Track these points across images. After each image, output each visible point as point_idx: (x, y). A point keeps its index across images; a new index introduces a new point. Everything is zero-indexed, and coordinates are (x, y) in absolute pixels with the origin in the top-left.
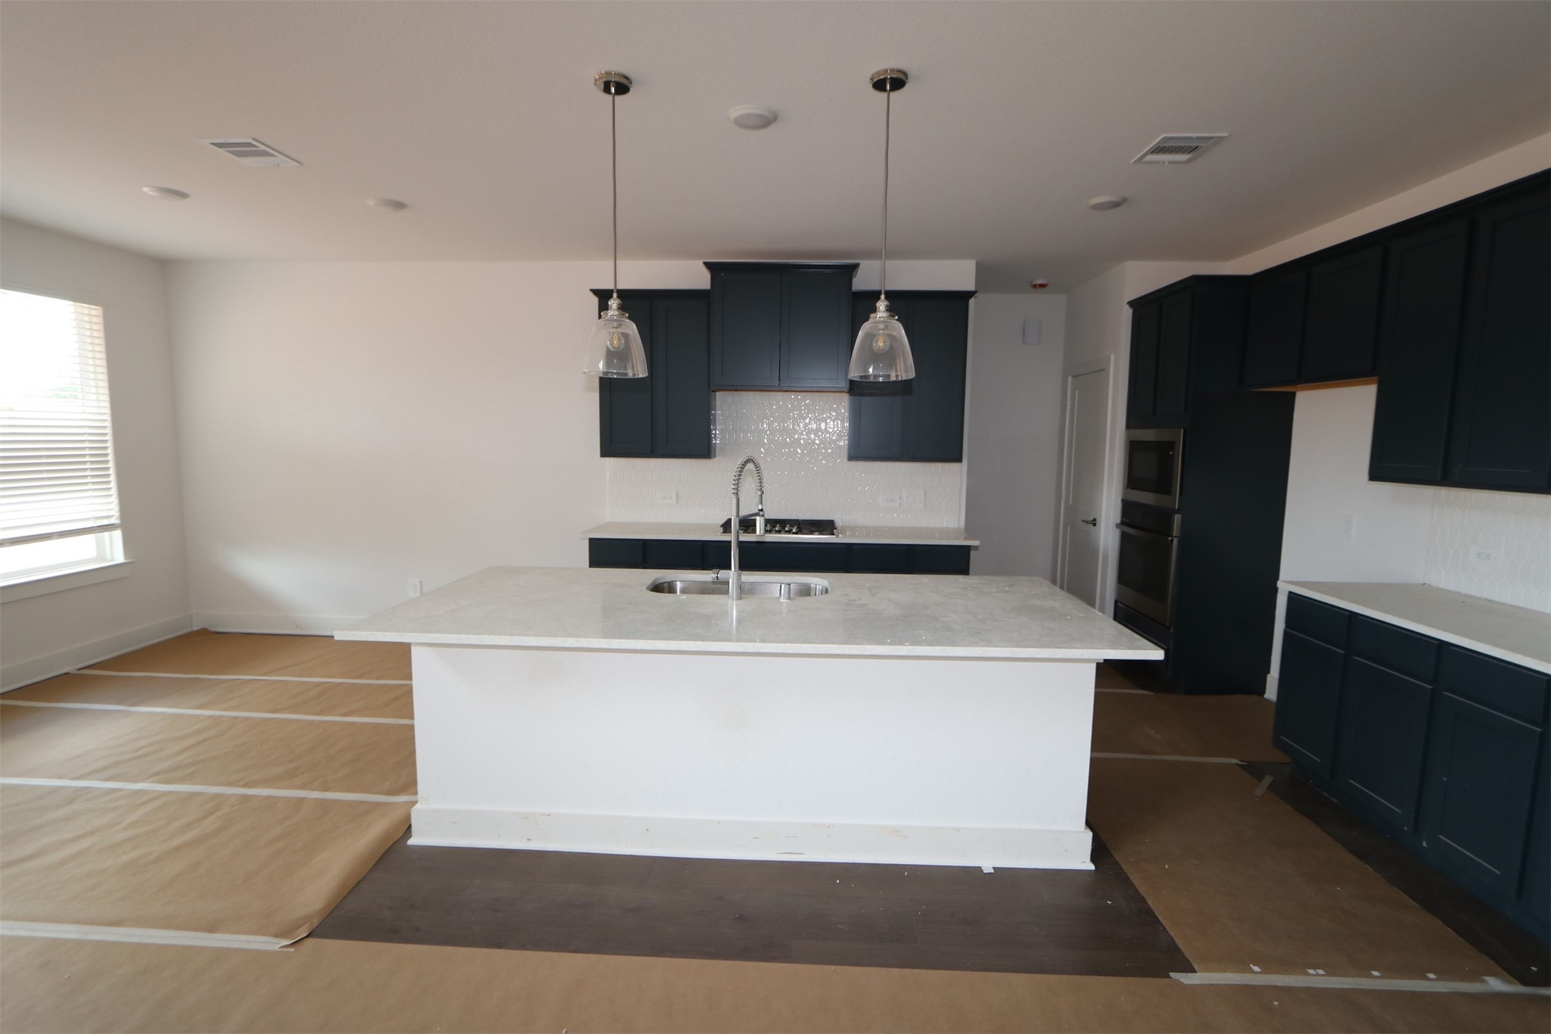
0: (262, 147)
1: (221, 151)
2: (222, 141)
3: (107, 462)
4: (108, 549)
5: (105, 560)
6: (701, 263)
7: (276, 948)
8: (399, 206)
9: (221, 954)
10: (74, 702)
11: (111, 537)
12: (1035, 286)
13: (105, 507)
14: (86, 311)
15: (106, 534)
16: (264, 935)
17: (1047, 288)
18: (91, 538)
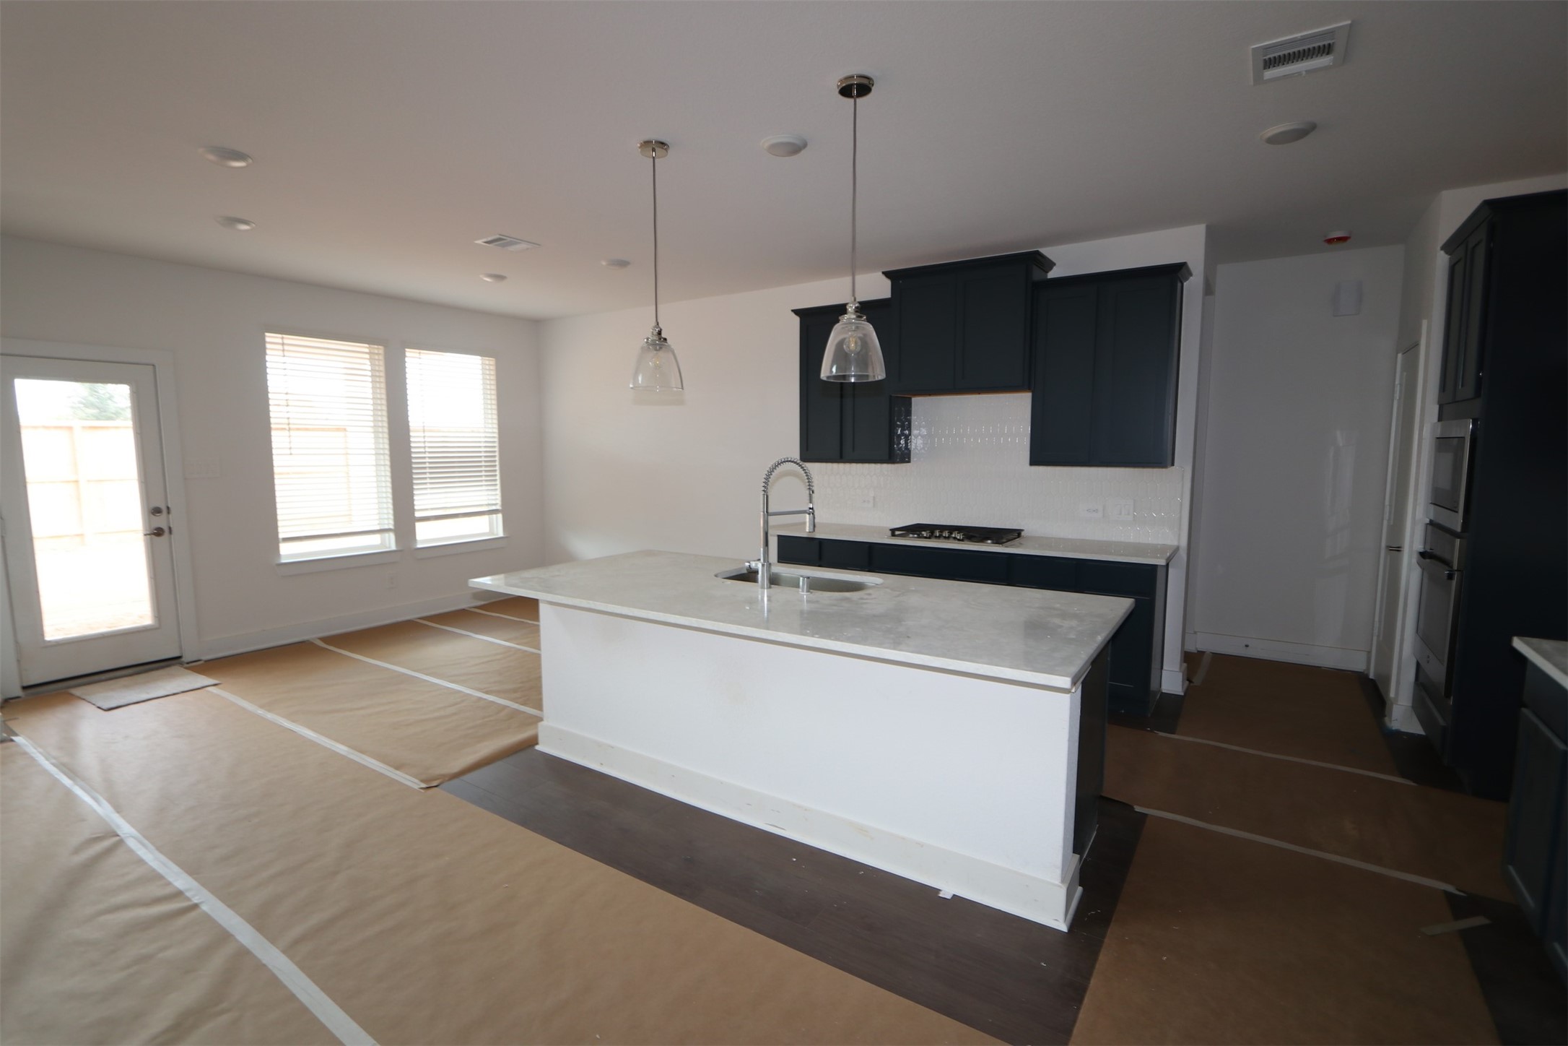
0: (509, 239)
1: (490, 245)
2: (490, 239)
3: (495, 466)
4: (495, 530)
5: (493, 534)
6: (881, 273)
7: (416, 787)
8: (623, 264)
9: (393, 782)
10: (456, 628)
11: (497, 517)
12: (1330, 241)
13: (494, 498)
14: (487, 362)
15: (494, 516)
16: (416, 778)
17: (1349, 241)
18: (486, 518)
